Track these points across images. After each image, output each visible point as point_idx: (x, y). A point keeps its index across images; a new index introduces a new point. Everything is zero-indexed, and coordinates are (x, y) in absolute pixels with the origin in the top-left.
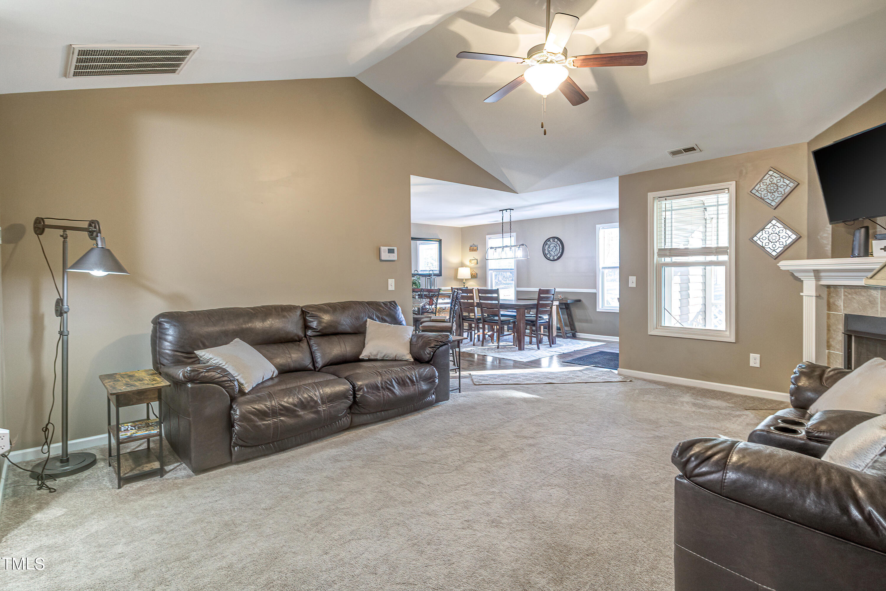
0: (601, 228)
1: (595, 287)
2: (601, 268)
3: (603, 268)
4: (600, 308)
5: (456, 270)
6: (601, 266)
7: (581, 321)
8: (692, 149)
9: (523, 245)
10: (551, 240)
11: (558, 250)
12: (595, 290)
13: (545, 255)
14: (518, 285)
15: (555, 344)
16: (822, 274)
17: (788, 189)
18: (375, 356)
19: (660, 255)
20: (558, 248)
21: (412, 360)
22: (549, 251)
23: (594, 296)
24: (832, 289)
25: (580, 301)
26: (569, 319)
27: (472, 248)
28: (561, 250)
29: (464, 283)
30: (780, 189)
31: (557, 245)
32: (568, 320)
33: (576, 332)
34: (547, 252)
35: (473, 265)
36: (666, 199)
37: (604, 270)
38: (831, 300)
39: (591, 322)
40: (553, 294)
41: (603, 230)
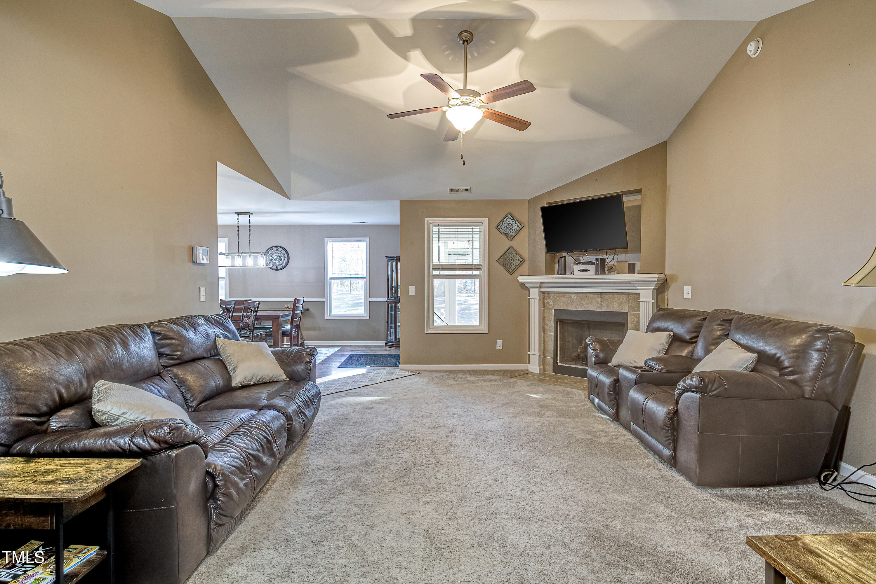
0: (329, 241)
1: (324, 297)
2: (329, 279)
3: (331, 278)
4: (328, 315)
6: (329, 275)
7: (307, 329)
8: (466, 190)
10: (275, 249)
11: (283, 259)
12: (324, 299)
16: (543, 285)
17: (518, 229)
18: (250, 380)
19: (434, 269)
21: (288, 379)
23: (322, 305)
24: (546, 294)
25: (308, 310)
28: (286, 260)
30: (514, 228)
31: (282, 255)
33: (304, 340)
36: (439, 225)
37: (331, 280)
38: (546, 301)
39: (319, 329)
40: (302, 303)
41: (331, 243)
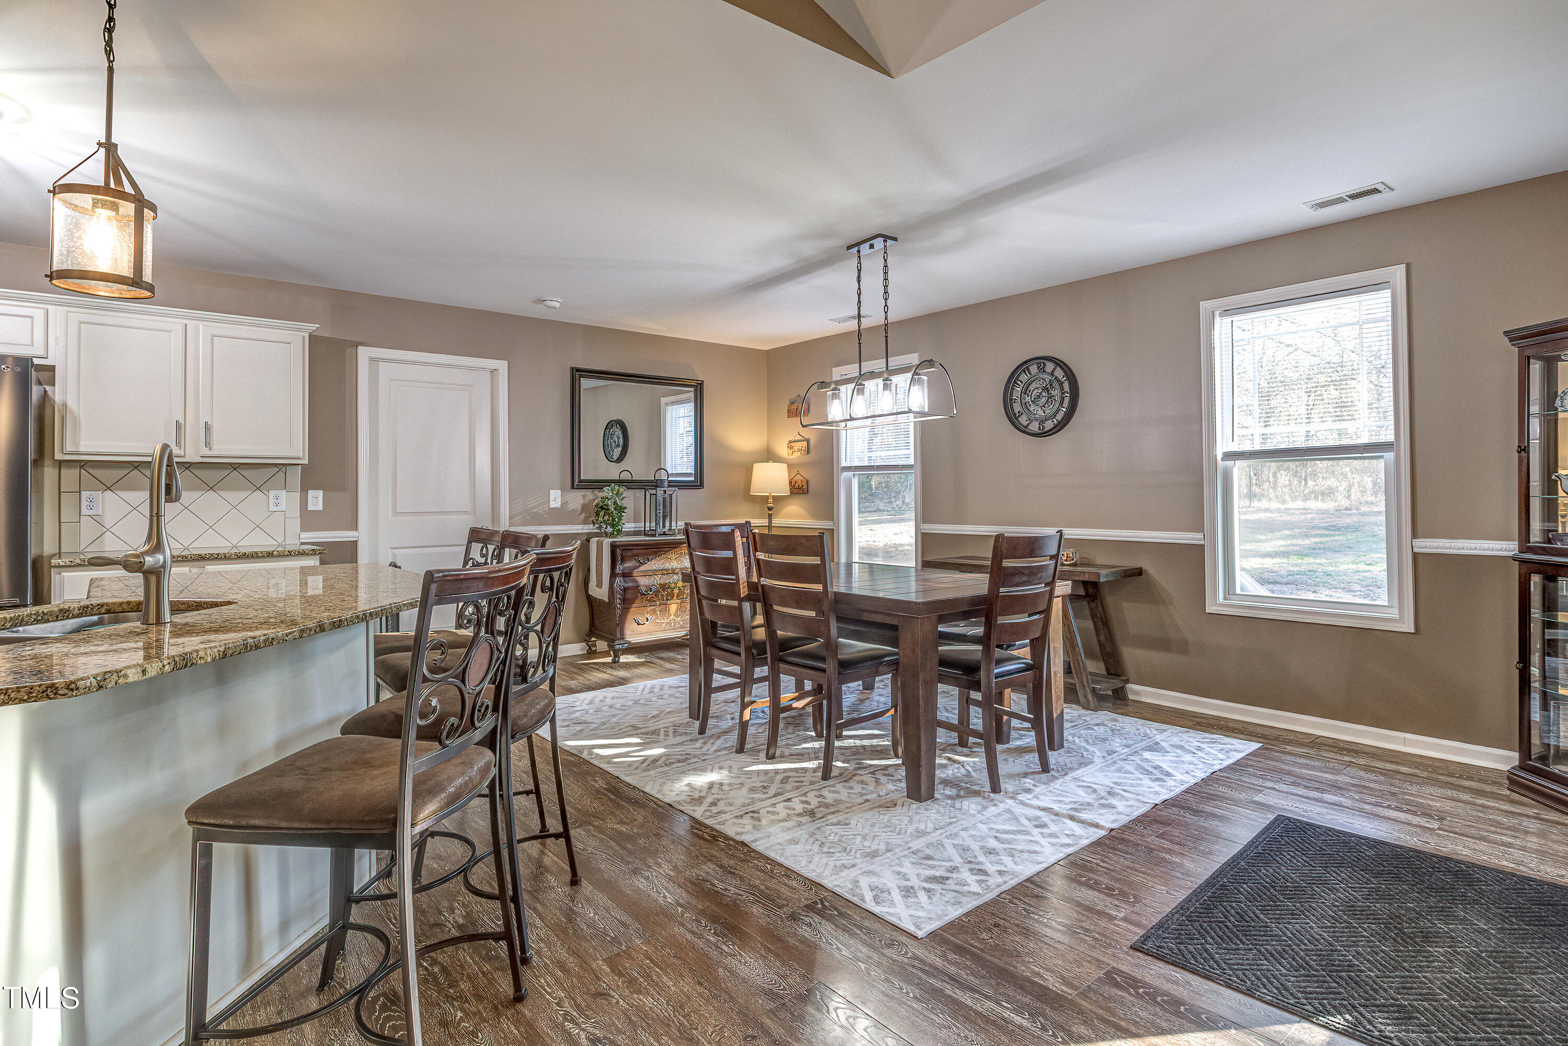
0: (1217, 313)
1: (1196, 526)
2: (1219, 456)
3: (1229, 456)
4: (1216, 603)
5: (749, 471)
6: (1222, 446)
7: (1142, 643)
9: (930, 363)
10: (1034, 369)
11: (1058, 398)
12: (1200, 536)
13: (1013, 419)
14: (925, 514)
15: (1062, 746)
20: (1056, 393)
22: (1025, 405)
23: (1194, 556)
25: (1139, 572)
26: (1098, 633)
27: (794, 407)
28: (1067, 400)
29: (770, 509)
31: (1055, 384)
32: (1095, 638)
33: (1127, 681)
34: (1017, 408)
35: (796, 455)
37: (1230, 463)
39: (1183, 647)
40: (1054, 552)
41: (1227, 320)
